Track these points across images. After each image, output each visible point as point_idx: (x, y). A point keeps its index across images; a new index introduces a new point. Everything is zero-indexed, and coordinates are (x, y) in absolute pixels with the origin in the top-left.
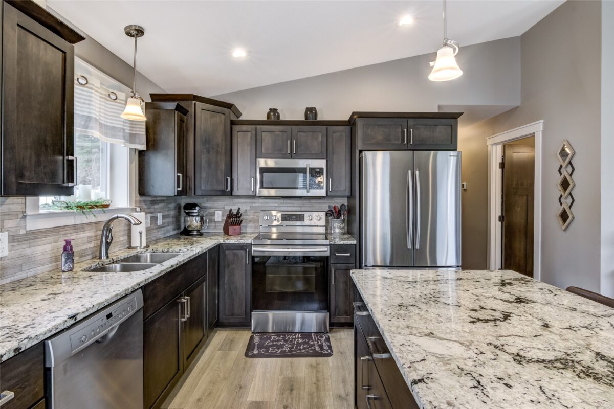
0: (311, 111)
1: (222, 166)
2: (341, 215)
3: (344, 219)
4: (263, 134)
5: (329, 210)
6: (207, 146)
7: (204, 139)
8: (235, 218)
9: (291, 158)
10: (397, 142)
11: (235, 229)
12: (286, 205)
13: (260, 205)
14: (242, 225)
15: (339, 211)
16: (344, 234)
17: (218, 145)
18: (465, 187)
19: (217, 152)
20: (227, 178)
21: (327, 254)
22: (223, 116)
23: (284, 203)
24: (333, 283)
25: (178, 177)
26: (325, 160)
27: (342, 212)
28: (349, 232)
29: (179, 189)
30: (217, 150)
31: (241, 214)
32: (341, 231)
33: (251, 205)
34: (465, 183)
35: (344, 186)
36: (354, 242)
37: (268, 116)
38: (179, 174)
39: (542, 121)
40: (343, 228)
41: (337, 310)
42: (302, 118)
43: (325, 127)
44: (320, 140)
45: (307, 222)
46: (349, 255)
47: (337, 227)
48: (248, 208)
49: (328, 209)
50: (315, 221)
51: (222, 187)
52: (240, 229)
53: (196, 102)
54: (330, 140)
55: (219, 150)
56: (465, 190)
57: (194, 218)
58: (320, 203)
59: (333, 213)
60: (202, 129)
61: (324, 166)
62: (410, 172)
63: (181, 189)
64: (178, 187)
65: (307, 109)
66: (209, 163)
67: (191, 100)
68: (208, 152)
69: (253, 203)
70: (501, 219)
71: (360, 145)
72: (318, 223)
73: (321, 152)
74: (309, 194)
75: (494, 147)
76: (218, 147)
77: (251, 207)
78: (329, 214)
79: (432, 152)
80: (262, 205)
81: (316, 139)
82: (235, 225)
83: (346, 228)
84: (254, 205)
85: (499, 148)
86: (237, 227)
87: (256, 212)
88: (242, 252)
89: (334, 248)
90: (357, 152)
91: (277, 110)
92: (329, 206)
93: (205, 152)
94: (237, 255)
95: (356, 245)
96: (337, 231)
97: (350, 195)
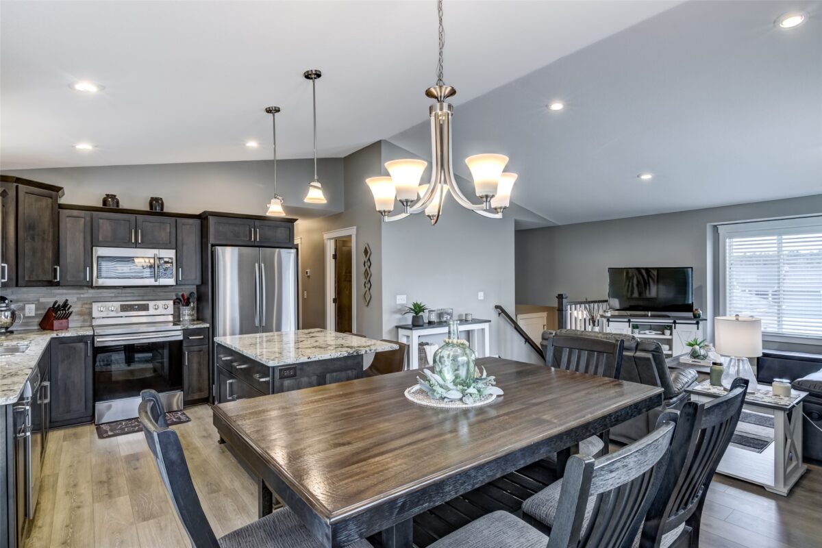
0: (156, 203)
1: (50, 254)
2: (190, 303)
3: (194, 307)
4: (101, 221)
5: (177, 299)
6: (31, 232)
7: (27, 225)
8: (63, 310)
9: (136, 247)
10: (245, 239)
11: (61, 323)
12: (124, 295)
13: (91, 295)
14: (70, 319)
15: (188, 299)
16: (194, 320)
17: (44, 232)
18: (309, 274)
19: (43, 239)
20: (56, 267)
21: (181, 338)
22: (50, 200)
23: (122, 293)
24: (187, 364)
25: (3, 268)
26: (174, 251)
27: (191, 300)
28: (200, 318)
29: (3, 281)
30: (43, 237)
31: (71, 306)
32: (191, 318)
33: (78, 296)
34: (308, 270)
35: (194, 276)
36: (208, 325)
37: (105, 202)
38: (3, 265)
39: (355, 227)
40: (193, 315)
41: (190, 389)
42: (145, 207)
43: (174, 219)
44: (168, 230)
45: (151, 311)
46: (202, 337)
47: (187, 313)
48: (75, 299)
49: (175, 298)
50: (162, 310)
51: (49, 277)
52: (68, 322)
53: (20, 185)
54: (179, 231)
55: (46, 237)
56: (308, 276)
57: (3, 313)
58: (165, 292)
59: (181, 300)
60: (26, 214)
61: (173, 256)
62: (257, 265)
63: (6, 280)
64: (3, 277)
65: (152, 199)
66: (34, 251)
67: (13, 182)
68: (33, 239)
69: (81, 294)
70: (335, 301)
71: (212, 240)
72: (164, 312)
73: (170, 242)
74: (157, 284)
75: (329, 241)
76: (44, 234)
77: (78, 298)
78: (177, 302)
79: (277, 250)
80: (94, 296)
81: (164, 230)
82: (62, 319)
83: (195, 315)
84: (82, 296)
85: (332, 242)
86: (64, 321)
87: (84, 304)
88: (82, 345)
89: (187, 333)
90: (210, 245)
91: (115, 196)
92: (177, 295)
93: (29, 239)
94: (75, 349)
95: (209, 328)
96: (187, 318)
97: (200, 283)
